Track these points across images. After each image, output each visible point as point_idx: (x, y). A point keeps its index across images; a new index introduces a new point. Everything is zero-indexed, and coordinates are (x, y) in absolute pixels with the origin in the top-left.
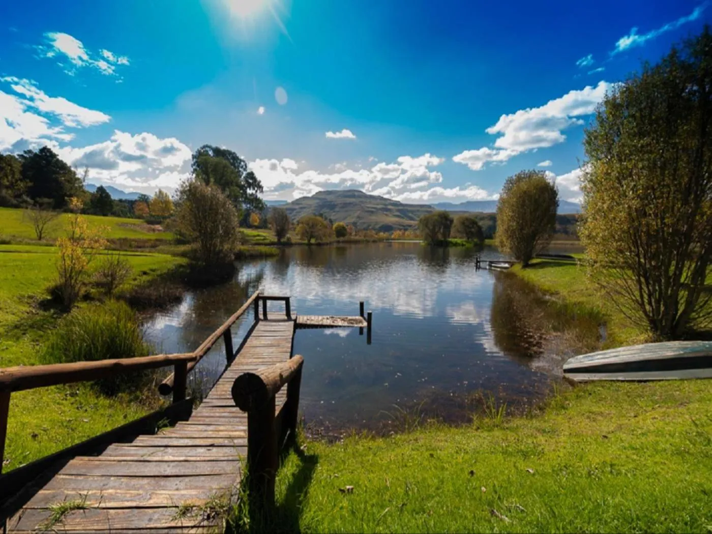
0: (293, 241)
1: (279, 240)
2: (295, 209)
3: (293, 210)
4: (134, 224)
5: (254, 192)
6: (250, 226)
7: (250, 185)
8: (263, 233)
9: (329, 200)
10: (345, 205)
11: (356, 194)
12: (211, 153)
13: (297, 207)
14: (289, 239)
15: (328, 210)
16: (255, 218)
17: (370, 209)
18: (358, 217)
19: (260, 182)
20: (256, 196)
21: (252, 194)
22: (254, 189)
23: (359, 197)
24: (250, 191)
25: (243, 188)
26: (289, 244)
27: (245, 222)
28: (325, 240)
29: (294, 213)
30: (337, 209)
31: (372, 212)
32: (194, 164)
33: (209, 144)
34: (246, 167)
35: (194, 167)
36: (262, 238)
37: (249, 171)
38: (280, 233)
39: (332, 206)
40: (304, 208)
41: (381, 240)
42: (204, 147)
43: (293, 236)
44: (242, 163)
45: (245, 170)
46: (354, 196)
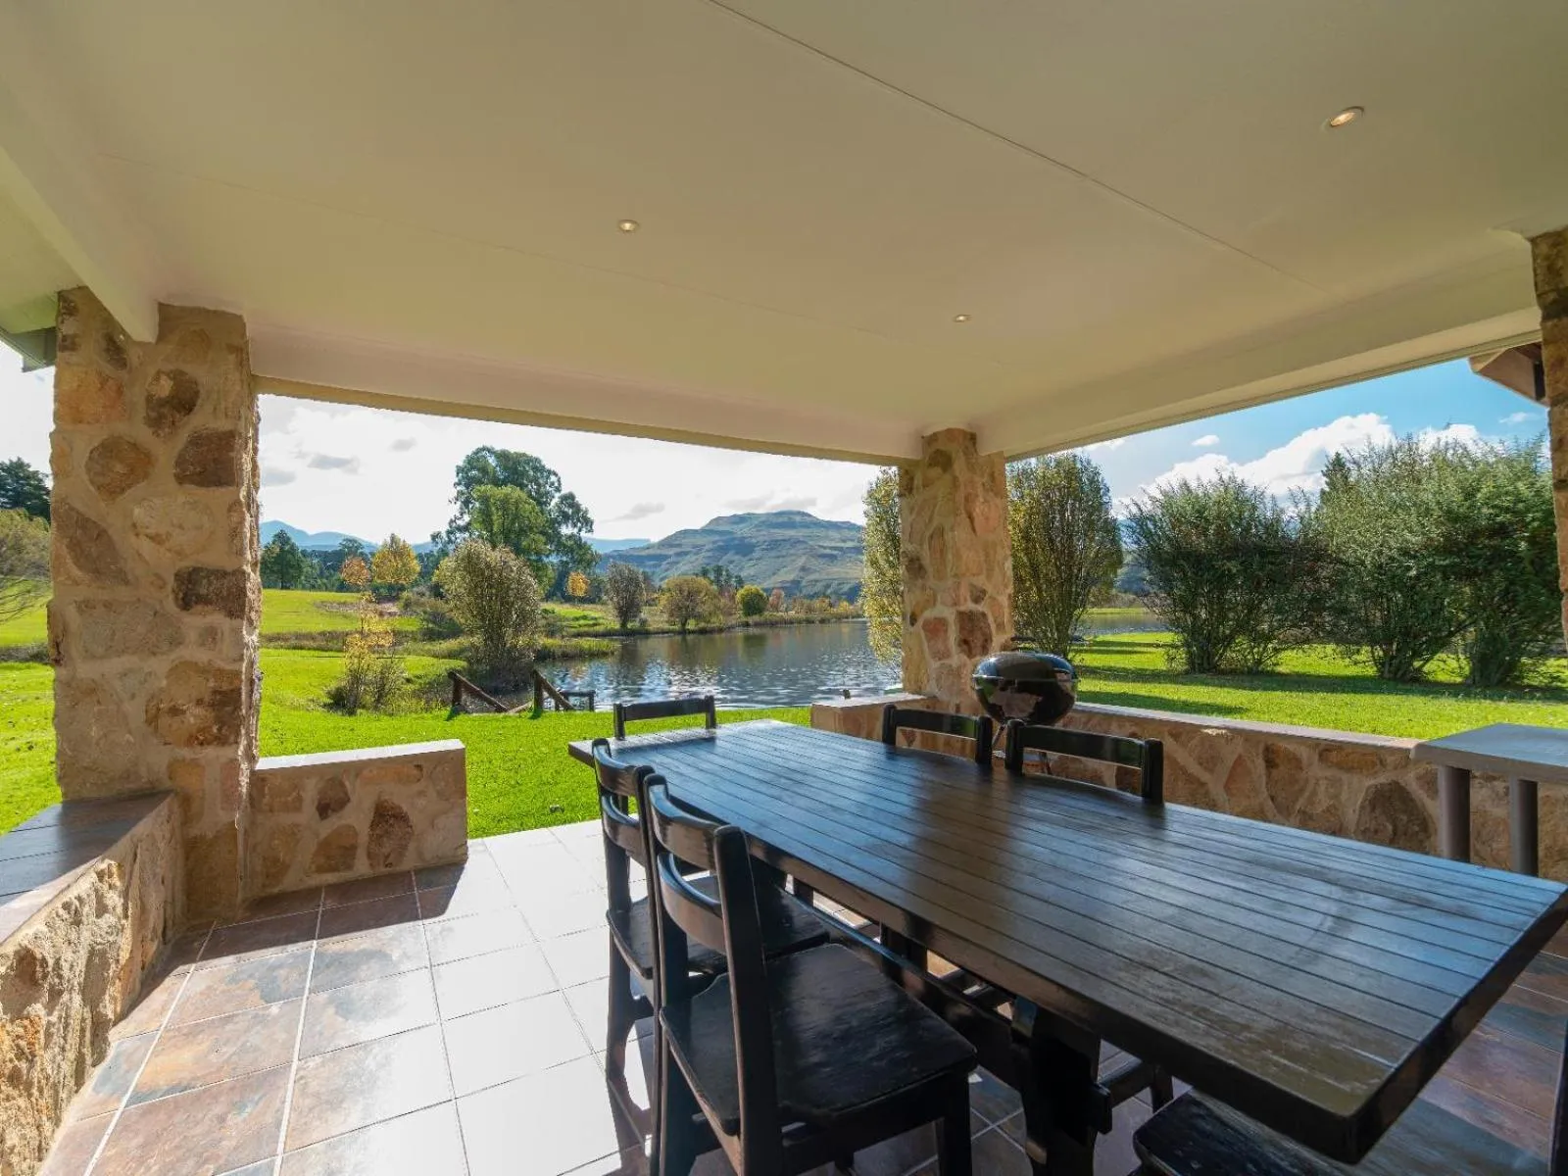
0: (652, 627)
1: (624, 625)
2: (666, 557)
3: (661, 558)
4: (345, 603)
5: (576, 531)
6: (569, 599)
7: (566, 517)
8: (593, 611)
9: (739, 534)
10: (774, 545)
11: (798, 519)
12: (492, 461)
13: (671, 552)
14: (644, 622)
15: (736, 558)
16: (578, 582)
17: (828, 551)
18: (803, 569)
19: (586, 512)
20: (580, 539)
21: (571, 537)
22: (575, 526)
23: (806, 526)
24: (566, 530)
25: (554, 523)
26: (644, 633)
27: (558, 591)
28: (716, 622)
29: (664, 565)
30: (756, 555)
31: (832, 557)
32: (459, 484)
33: (488, 445)
34: (560, 484)
35: (459, 488)
36: (591, 622)
37: (565, 491)
38: (627, 611)
39: (745, 548)
40: (686, 553)
41: (840, 618)
42: (479, 450)
43: (655, 616)
44: (553, 478)
45: (558, 490)
46: (791, 525)
